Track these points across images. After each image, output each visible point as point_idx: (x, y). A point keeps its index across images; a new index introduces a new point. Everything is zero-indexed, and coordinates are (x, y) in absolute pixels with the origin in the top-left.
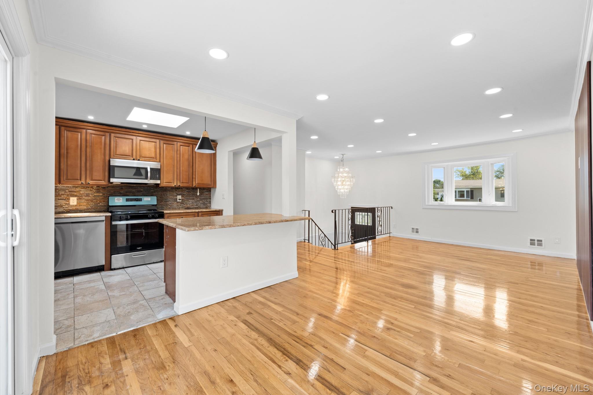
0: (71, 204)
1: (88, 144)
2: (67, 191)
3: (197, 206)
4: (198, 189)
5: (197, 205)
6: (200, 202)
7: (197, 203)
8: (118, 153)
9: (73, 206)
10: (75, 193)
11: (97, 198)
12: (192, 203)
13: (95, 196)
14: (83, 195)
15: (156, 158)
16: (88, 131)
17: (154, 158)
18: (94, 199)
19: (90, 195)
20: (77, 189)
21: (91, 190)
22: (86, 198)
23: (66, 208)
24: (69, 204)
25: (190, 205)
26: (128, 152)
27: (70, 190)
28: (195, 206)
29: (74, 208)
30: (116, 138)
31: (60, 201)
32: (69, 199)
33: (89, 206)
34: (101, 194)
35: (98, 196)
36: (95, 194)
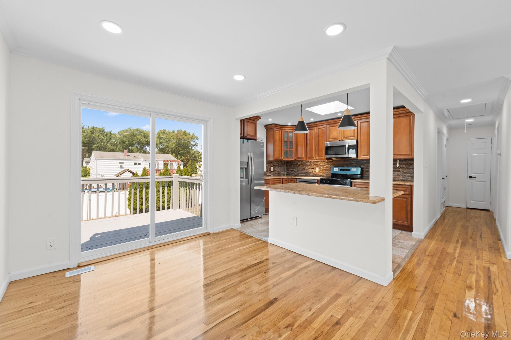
0: (316, 171)
1: (317, 135)
2: (315, 164)
3: (404, 179)
4: (398, 161)
5: (403, 177)
6: (408, 174)
7: (403, 175)
8: (331, 138)
9: (317, 173)
10: (318, 165)
11: (328, 168)
12: (398, 175)
13: (326, 167)
14: (321, 166)
15: (355, 136)
16: (317, 127)
17: (353, 137)
18: (326, 169)
19: (324, 166)
20: (319, 163)
21: (325, 163)
22: (323, 168)
23: (314, 174)
24: (315, 171)
25: (395, 177)
26: (336, 135)
27: (316, 163)
28: (401, 179)
29: (317, 174)
30: (330, 128)
31: (312, 169)
32: (315, 168)
33: (323, 173)
34: (329, 166)
35: (328, 167)
36: (326, 166)
